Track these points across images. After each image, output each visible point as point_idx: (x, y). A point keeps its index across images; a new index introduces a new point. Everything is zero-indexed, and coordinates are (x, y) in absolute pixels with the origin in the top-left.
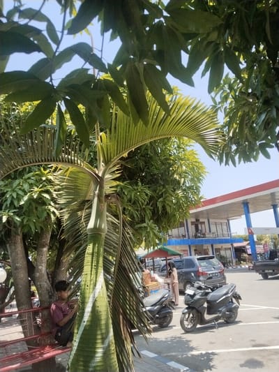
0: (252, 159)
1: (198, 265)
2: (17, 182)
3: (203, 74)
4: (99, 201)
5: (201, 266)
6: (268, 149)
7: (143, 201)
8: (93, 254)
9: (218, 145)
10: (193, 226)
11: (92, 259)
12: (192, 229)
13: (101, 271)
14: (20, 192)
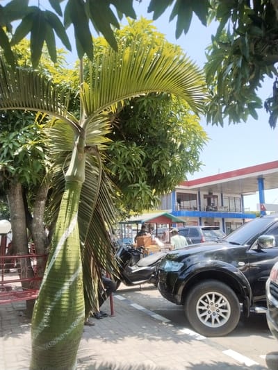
0: (241, 120)
1: (202, 234)
2: (13, 134)
3: (172, 18)
4: (79, 150)
5: (205, 236)
6: (256, 109)
7: (138, 162)
8: (68, 199)
9: (203, 103)
10: (206, 200)
11: (68, 204)
12: (204, 202)
13: (75, 216)
14: (16, 144)
